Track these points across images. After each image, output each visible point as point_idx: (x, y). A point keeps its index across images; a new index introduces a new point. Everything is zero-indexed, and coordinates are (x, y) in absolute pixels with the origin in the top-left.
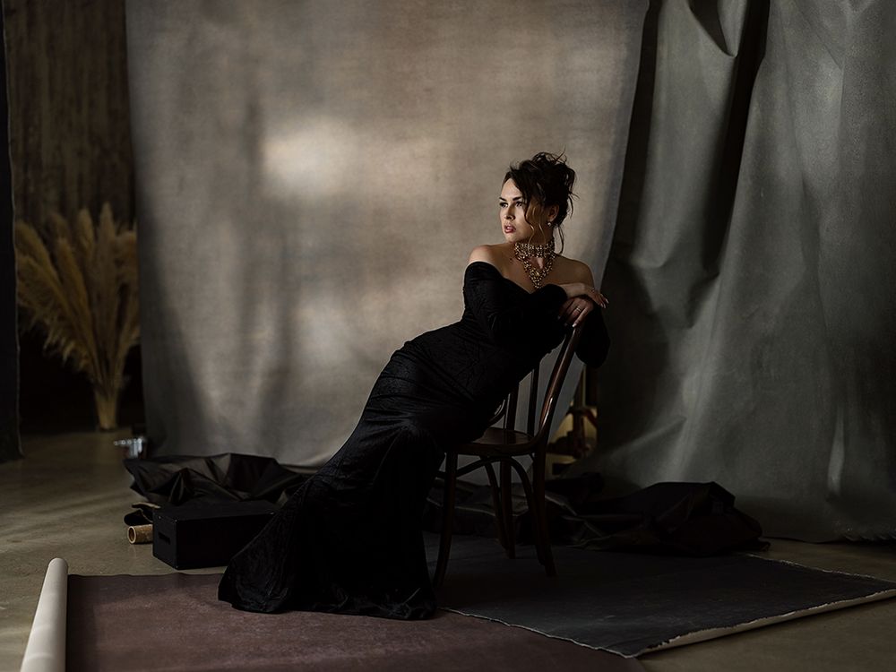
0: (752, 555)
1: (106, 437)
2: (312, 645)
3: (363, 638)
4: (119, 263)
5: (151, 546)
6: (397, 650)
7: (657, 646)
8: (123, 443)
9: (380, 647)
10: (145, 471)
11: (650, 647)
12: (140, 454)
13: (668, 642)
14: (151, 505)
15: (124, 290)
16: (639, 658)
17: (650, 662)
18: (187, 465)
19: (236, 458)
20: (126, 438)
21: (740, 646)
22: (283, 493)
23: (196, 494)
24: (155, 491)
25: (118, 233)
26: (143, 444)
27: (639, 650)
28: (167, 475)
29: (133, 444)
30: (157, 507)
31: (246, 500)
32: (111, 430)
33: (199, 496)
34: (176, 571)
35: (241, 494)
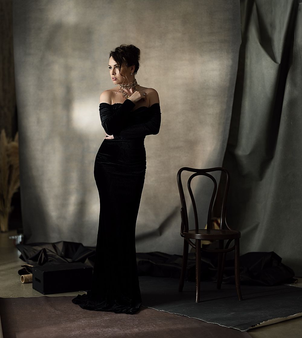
0: (291, 285)
1: (4, 235)
2: (107, 328)
3: (128, 324)
4: (9, 156)
5: (31, 284)
6: (143, 329)
7: (255, 326)
8: (13, 237)
9: (136, 328)
10: (25, 249)
11: (252, 326)
12: (21, 243)
13: (260, 324)
14: (30, 266)
15: (11, 167)
16: (248, 331)
17: (252, 333)
18: (44, 247)
19: (66, 244)
20: (14, 235)
21: (290, 325)
22: (87, 259)
23: (49, 260)
24: (30, 259)
25: (9, 142)
26: (22, 238)
27: (248, 328)
28: (36, 252)
29: (17, 238)
30: (32, 266)
31: (71, 262)
32: (5, 232)
33: (50, 261)
34: (44, 295)
35: (69, 260)
